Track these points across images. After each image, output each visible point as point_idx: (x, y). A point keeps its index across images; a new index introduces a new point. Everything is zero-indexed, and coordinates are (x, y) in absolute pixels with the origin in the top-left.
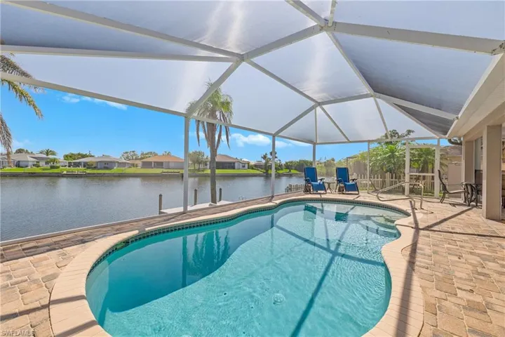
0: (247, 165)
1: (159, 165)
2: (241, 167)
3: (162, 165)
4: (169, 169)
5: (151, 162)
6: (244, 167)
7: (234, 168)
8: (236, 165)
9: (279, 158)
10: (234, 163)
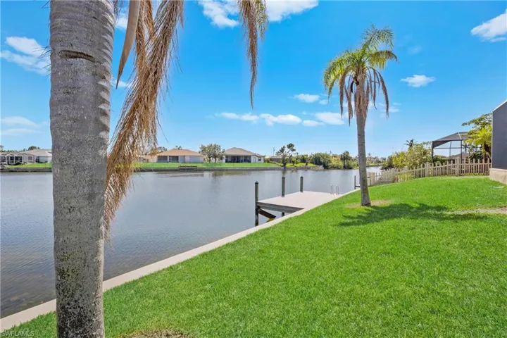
0: (262, 159)
1: (175, 159)
2: (257, 160)
3: (178, 159)
4: (185, 163)
5: (166, 157)
6: (260, 160)
7: (249, 161)
8: (252, 159)
9: (297, 151)
10: (250, 157)
